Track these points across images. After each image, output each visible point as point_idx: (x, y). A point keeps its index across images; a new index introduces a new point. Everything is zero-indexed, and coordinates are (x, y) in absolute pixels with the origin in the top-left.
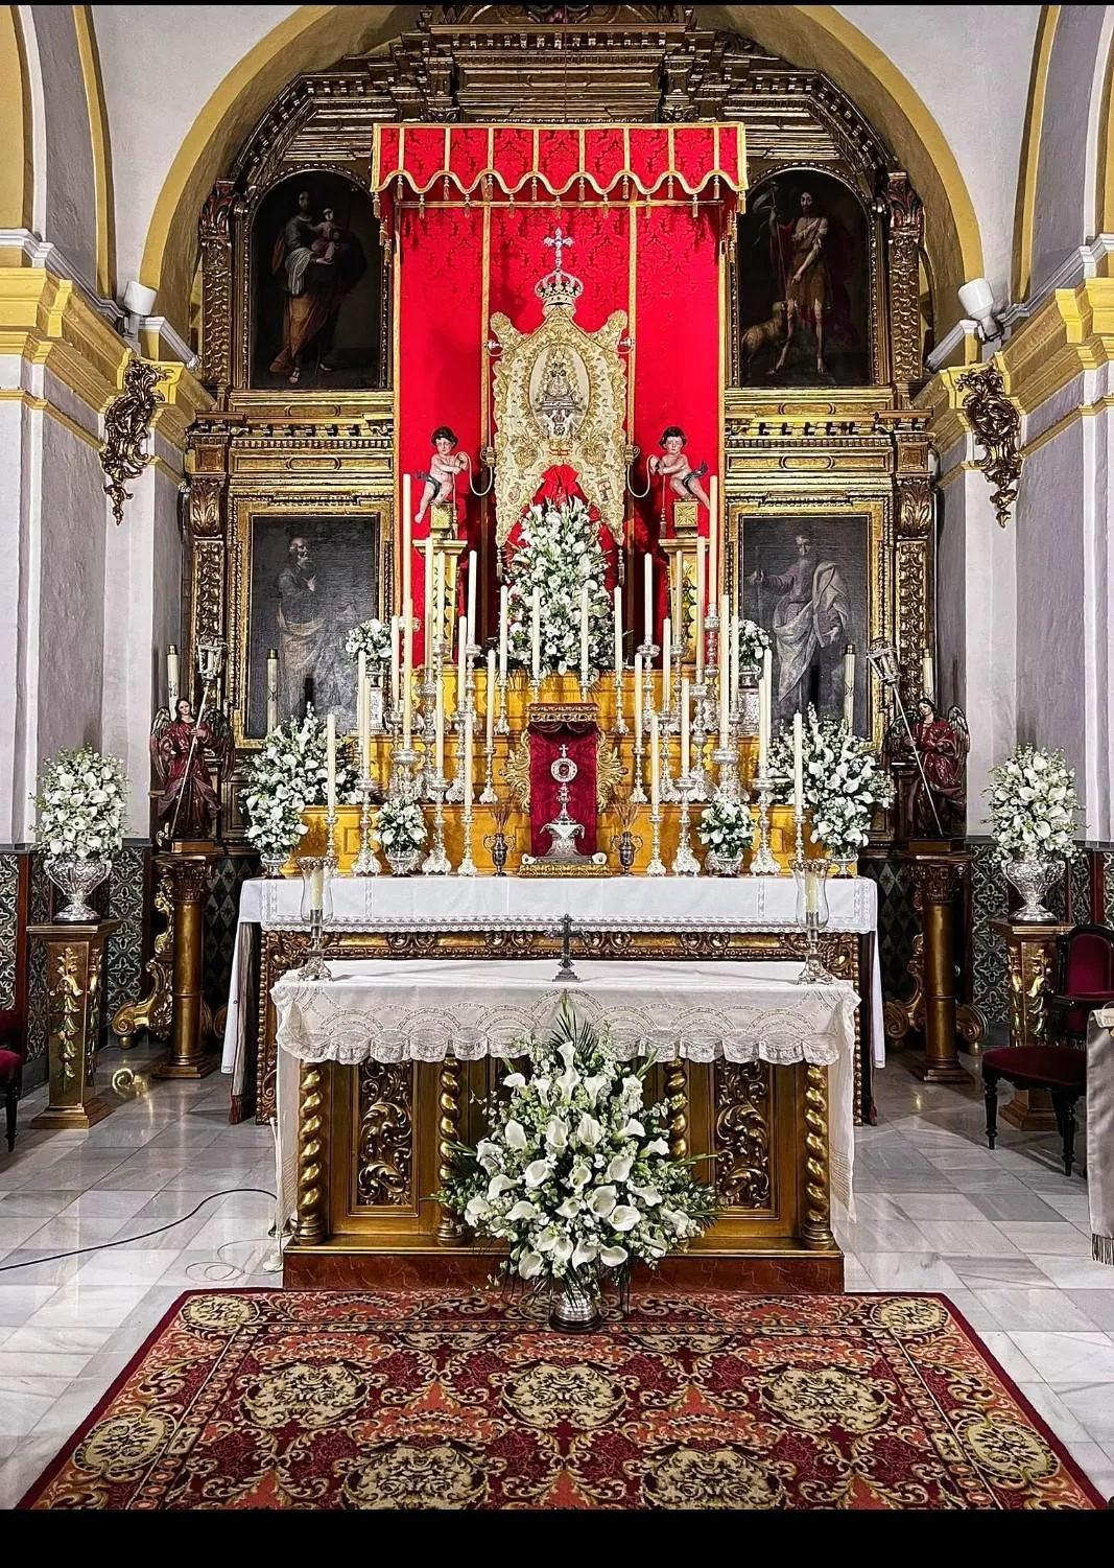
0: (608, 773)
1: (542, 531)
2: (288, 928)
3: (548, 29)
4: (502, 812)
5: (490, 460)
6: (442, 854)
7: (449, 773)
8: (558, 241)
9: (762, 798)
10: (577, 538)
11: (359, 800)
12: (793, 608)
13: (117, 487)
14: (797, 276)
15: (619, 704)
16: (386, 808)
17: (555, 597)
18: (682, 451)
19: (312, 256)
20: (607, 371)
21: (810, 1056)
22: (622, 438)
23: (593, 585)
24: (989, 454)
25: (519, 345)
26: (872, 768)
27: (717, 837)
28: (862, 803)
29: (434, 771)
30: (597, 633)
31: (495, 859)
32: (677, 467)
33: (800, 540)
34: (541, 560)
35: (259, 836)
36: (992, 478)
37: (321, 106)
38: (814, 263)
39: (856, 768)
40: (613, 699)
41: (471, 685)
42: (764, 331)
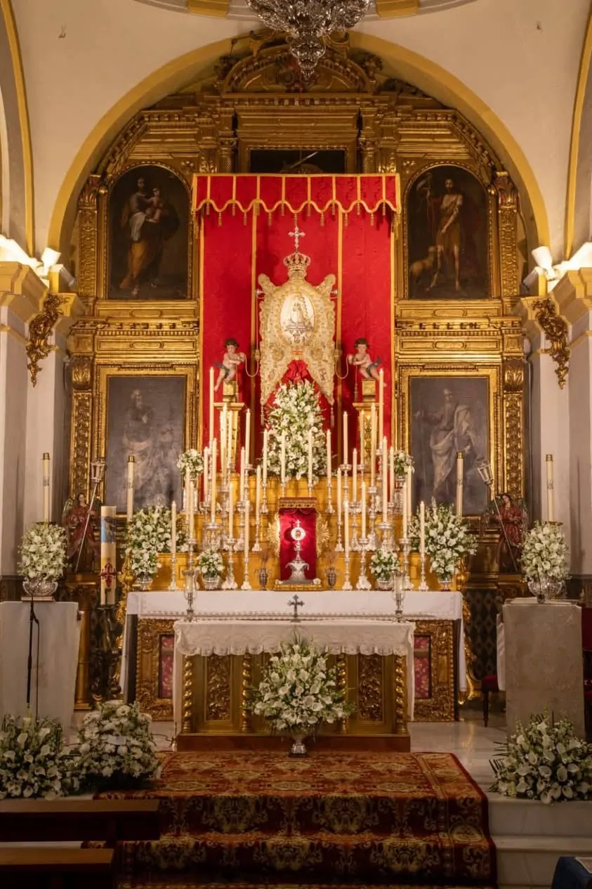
0: (323, 535)
1: (287, 399)
2: (152, 618)
3: (291, 96)
4: (264, 556)
5: (257, 357)
6: (232, 579)
7: (236, 535)
8: (297, 234)
9: (405, 549)
10: (307, 404)
11: (186, 550)
12: (442, 433)
13: (34, 364)
14: (444, 231)
15: (330, 497)
16: (203, 554)
17: (294, 437)
18: (367, 352)
19: (146, 217)
20: (324, 308)
21: (396, 652)
22: (333, 345)
23: (315, 429)
24: (553, 345)
25: (274, 292)
26: (465, 533)
27: (379, 570)
28: (457, 551)
29: (228, 533)
30: (317, 456)
31: (261, 582)
32: (364, 361)
33: (446, 392)
34: (286, 416)
35: (137, 569)
36: (556, 359)
37: (153, 127)
38: (454, 222)
39: (455, 532)
40: (326, 493)
41: (247, 486)
42: (424, 265)
